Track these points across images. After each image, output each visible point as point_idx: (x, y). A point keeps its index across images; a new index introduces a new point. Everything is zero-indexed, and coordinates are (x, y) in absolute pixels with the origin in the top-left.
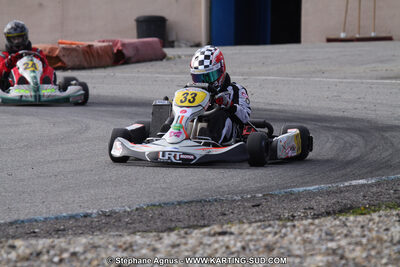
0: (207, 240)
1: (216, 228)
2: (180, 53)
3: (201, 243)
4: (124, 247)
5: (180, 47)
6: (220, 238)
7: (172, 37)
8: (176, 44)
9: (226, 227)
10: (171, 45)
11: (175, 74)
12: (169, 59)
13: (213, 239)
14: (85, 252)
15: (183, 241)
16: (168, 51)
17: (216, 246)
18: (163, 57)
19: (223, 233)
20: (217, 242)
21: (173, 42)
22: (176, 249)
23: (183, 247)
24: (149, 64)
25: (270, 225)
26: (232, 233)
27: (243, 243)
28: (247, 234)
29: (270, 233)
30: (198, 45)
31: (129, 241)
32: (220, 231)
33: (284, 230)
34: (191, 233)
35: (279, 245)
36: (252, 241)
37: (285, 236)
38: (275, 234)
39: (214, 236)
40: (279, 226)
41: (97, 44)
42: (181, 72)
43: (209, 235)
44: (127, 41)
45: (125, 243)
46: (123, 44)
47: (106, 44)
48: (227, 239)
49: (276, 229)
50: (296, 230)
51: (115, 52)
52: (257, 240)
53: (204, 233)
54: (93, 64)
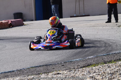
0: (54, 76)
1: (55, 72)
2: (28, 23)
3: (52, 77)
5: (27, 21)
6: (58, 75)
7: (25, 18)
8: (26, 20)
9: (58, 72)
11: (28, 29)
12: (25, 25)
13: (56, 76)
15: (47, 76)
16: (25, 23)
18: (23, 25)
21: (25, 20)
24: (19, 27)
25: (71, 71)
26: (61, 74)
27: (65, 76)
28: (65, 74)
29: (72, 73)
30: (32, 20)
31: (31, 78)
32: (57, 73)
33: (76, 72)
34: (49, 74)
35: (75, 76)
36: (67, 75)
37: (76, 73)
38: (74, 73)
39: (55, 74)
40: (74, 71)
41: (3, 21)
42: (29, 29)
43: (54, 74)
44: (12, 20)
45: (30, 78)
46: (11, 21)
47: (6, 21)
48: (60, 75)
49: (73, 72)
50: (79, 72)
51: (9, 24)
52: (69, 75)
53: (52, 74)
54: (3, 28)
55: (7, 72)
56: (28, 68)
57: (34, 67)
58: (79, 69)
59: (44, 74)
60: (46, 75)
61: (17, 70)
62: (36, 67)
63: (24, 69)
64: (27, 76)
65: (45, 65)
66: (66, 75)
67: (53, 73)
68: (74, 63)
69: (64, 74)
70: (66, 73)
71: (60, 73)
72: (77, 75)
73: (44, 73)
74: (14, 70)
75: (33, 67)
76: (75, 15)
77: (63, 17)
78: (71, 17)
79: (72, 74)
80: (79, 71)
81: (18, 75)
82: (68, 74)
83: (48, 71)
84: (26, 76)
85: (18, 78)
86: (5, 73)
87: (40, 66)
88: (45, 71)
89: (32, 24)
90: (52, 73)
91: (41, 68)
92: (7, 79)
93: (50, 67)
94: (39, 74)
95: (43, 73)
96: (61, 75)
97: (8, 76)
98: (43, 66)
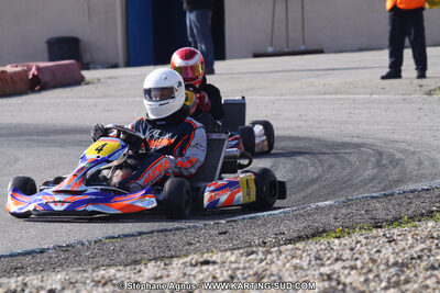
0: (189, 270)
1: (194, 257)
2: (98, 76)
3: (185, 274)
4: (103, 281)
5: (95, 68)
6: (204, 268)
7: (87, 58)
8: (91, 66)
9: (206, 256)
10: (87, 67)
11: (98, 97)
12: (88, 83)
13: (197, 269)
14: (63, 289)
15: (165, 272)
16: (87, 74)
17: (201, 276)
18: (79, 81)
19: (206, 263)
20: (201, 272)
21: (88, 64)
22: (159, 282)
23: (166, 280)
24: (68, 90)
25: (253, 253)
26: (214, 263)
27: (230, 272)
28: (231, 262)
29: (255, 260)
30: (115, 66)
31: (107, 276)
32: (201, 260)
33: (269, 257)
34: (170, 264)
35: (268, 272)
36: (238, 269)
37: (272, 262)
38: (262, 261)
39: (196, 265)
40: (263, 253)
41: (9, 69)
42: (104, 96)
43: (192, 265)
44: (42, 64)
45: (103, 278)
46: (38, 69)
47: (19, 69)
48: (211, 268)
49: (261, 256)
50: (283, 256)
51: (30, 77)
52: (245, 268)
53: (185, 263)
54: (7, 91)
55: (20, 254)
56: (96, 242)
57: (119, 237)
58: (282, 248)
59: (153, 263)
60: (162, 265)
61: (54, 248)
62: (126, 236)
63: (83, 244)
64: (94, 270)
65: (158, 232)
66: (233, 266)
67: (185, 260)
68: (264, 225)
69: (227, 264)
70: (235, 262)
71: (214, 259)
72: (274, 269)
73: (156, 259)
74: (46, 247)
75: (114, 238)
76: (270, 50)
77: (227, 55)
78: (256, 56)
79: (256, 263)
80: (280, 252)
81: (61, 265)
82: (241, 266)
83: (168, 254)
84: (90, 271)
85: (59, 276)
86: (11, 256)
87: (140, 234)
88: (158, 251)
89: (115, 78)
90: (181, 261)
91: (145, 242)
92: (20, 279)
93: (176, 237)
94: (136, 262)
95: (150, 260)
96: (217, 266)
97: (22, 268)
98: (152, 232)
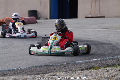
1: (52, 74)
2: (41, 21)
5: (41, 19)
7: (39, 16)
8: (40, 18)
9: (55, 73)
10: (39, 19)
11: (40, 27)
12: (38, 23)
16: (38, 21)
18: (36, 22)
19: (54, 75)
21: (39, 18)
24: (32, 24)
25: (68, 73)
26: (57, 75)
28: (62, 75)
30: (47, 19)
34: (45, 75)
42: (42, 27)
43: (50, 76)
45: (25, 78)
46: (24, 19)
51: (22, 21)
56: (28, 68)
60: (42, 75)
61: (17, 69)
77: (78, 17)
81: (17, 74)
83: (48, 72)
86: (4, 71)
88: (45, 71)
89: (46, 22)
94: (39, 74)
97: (6, 74)
